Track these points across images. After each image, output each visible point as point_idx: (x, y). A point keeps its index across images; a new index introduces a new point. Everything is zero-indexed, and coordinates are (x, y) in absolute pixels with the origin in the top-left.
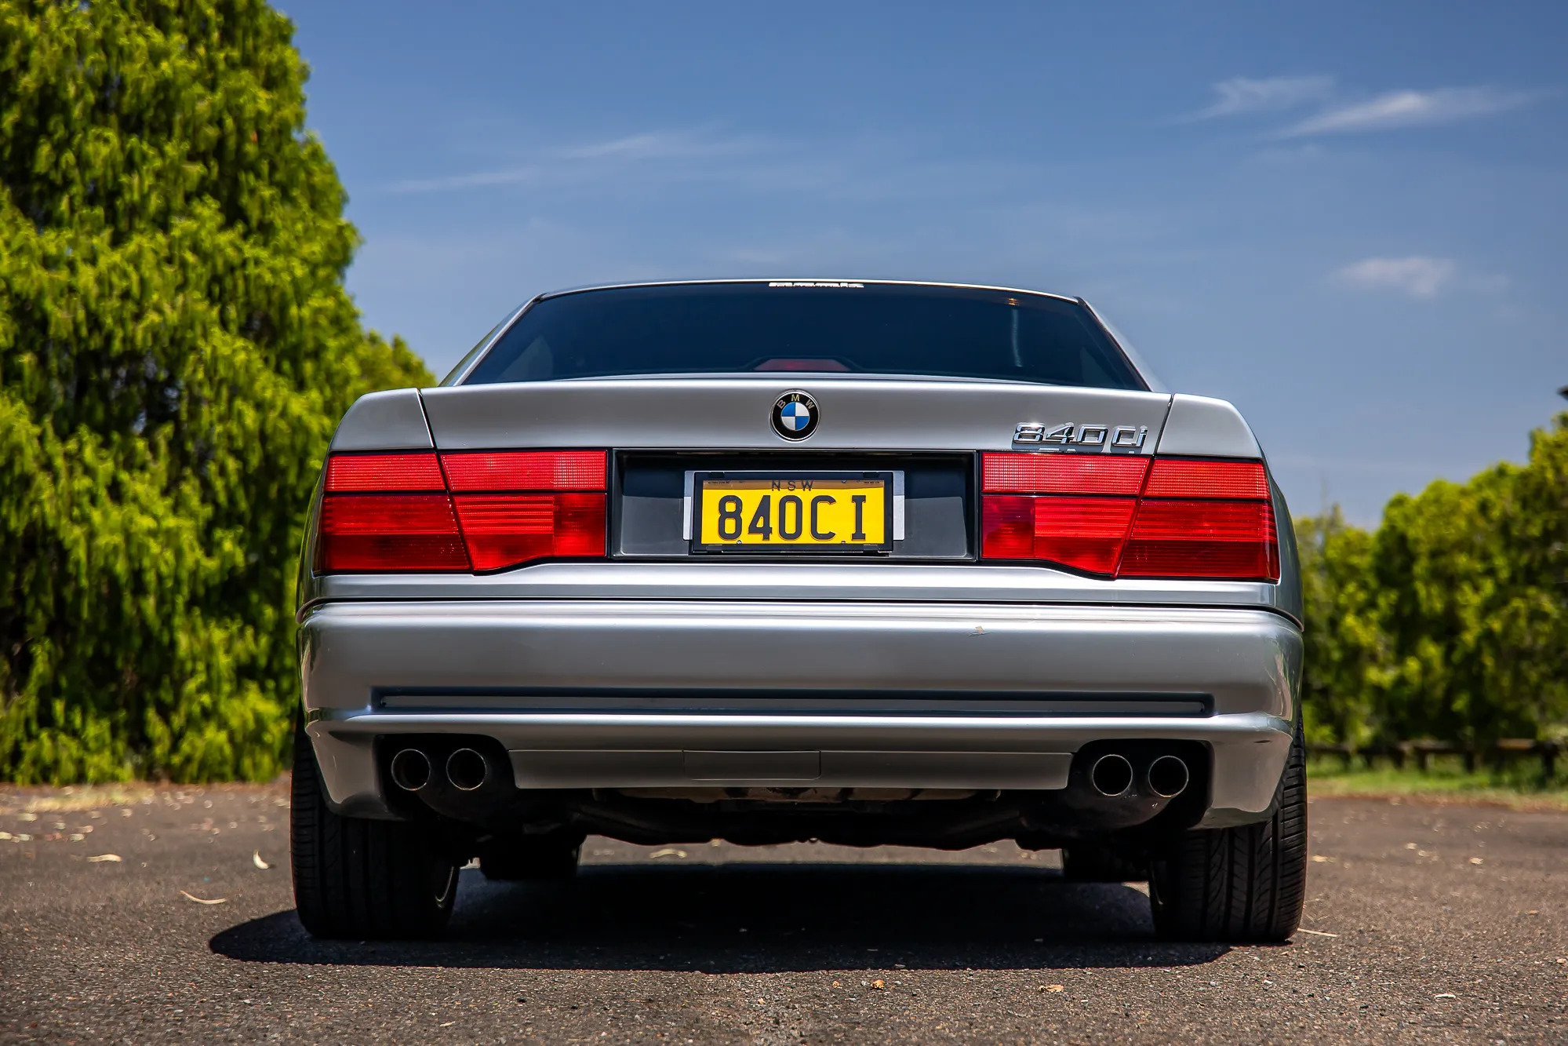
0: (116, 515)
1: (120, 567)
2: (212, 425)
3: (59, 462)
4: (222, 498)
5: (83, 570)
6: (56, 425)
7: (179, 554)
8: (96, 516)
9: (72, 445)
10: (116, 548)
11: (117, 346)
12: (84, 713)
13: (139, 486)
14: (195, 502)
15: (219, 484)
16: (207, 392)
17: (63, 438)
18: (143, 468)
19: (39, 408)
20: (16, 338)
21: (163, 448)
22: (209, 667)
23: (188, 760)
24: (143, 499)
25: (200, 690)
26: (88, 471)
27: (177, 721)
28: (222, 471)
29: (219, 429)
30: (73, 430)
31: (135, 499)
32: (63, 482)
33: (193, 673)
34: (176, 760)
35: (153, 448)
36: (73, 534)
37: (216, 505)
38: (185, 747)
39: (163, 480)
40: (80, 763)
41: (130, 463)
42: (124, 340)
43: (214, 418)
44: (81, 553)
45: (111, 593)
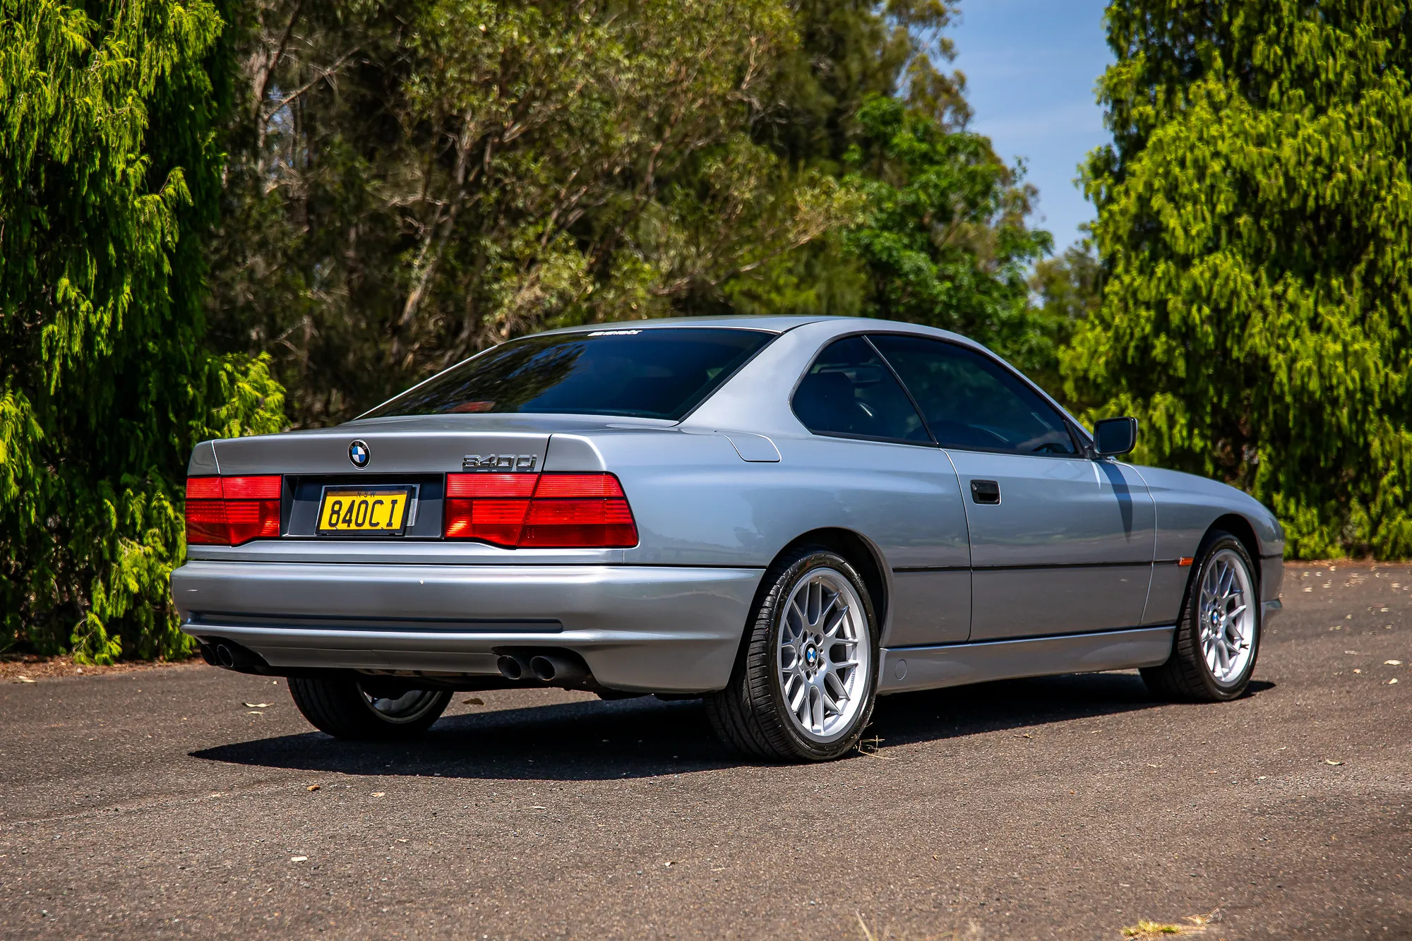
0: (1311, 340)
1: (1314, 384)
2: (1394, 262)
3: (1268, 302)
4: (1406, 322)
5: (1286, 388)
6: (1270, 274)
7: (1364, 373)
8: (1295, 345)
9: (1279, 288)
10: (1310, 371)
11: (1311, 203)
12: (1298, 503)
13: (1333, 317)
14: (1383, 327)
15: (1403, 310)
16: (1390, 234)
17: (1274, 281)
18: (1340, 302)
19: (1255, 258)
20: (1235, 205)
21: (1357, 283)
22: (1401, 463)
23: (1385, 538)
24: (1336, 328)
25: (1393, 484)
26: (1293, 308)
27: (1375, 509)
29: (1400, 264)
30: (1281, 276)
31: (1330, 330)
32: (1270, 318)
33: (1387, 470)
34: (1375, 540)
35: (1349, 284)
36: (1277, 360)
37: (1402, 329)
38: (1382, 531)
39: (1357, 310)
40: (1295, 543)
41: (1330, 298)
42: (1317, 198)
43: (1396, 255)
44: (1282, 376)
45: (1312, 410)
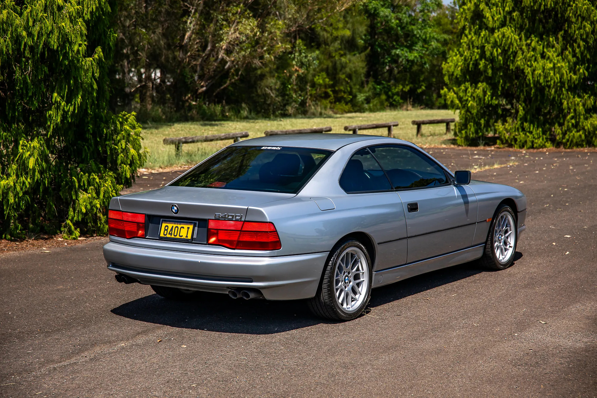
0: (541, 62)
1: (542, 80)
2: (575, 32)
3: (524, 47)
4: (579, 55)
5: (531, 81)
6: (525, 35)
7: (562, 76)
8: (535, 64)
9: (529, 41)
10: (540, 74)
11: (542, 7)
12: (534, 126)
13: (551, 53)
14: (570, 57)
15: (577, 50)
16: (574, 20)
17: (527, 38)
18: (553, 47)
19: (521, 28)
20: (513, 8)
21: (560, 39)
22: (575, 110)
23: (568, 140)
24: (551, 57)
25: (571, 119)
26: (534, 49)
27: (565, 128)
28: (579, 46)
29: (577, 32)
30: (530, 37)
31: (549, 58)
32: (525, 54)
33: (569, 113)
34: (564, 141)
35: (557, 39)
36: (528, 70)
37: (578, 58)
38: (567, 137)
39: (560, 50)
40: (533, 142)
41: (549, 45)
42: (544, 6)
43: (576, 29)
44: (530, 76)
45: (541, 89)
